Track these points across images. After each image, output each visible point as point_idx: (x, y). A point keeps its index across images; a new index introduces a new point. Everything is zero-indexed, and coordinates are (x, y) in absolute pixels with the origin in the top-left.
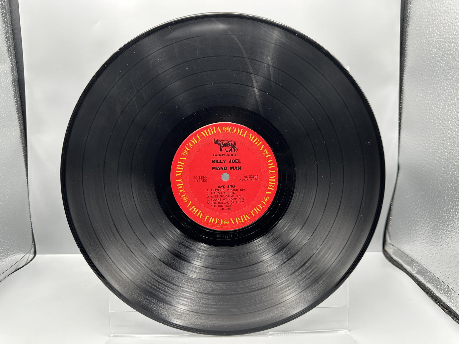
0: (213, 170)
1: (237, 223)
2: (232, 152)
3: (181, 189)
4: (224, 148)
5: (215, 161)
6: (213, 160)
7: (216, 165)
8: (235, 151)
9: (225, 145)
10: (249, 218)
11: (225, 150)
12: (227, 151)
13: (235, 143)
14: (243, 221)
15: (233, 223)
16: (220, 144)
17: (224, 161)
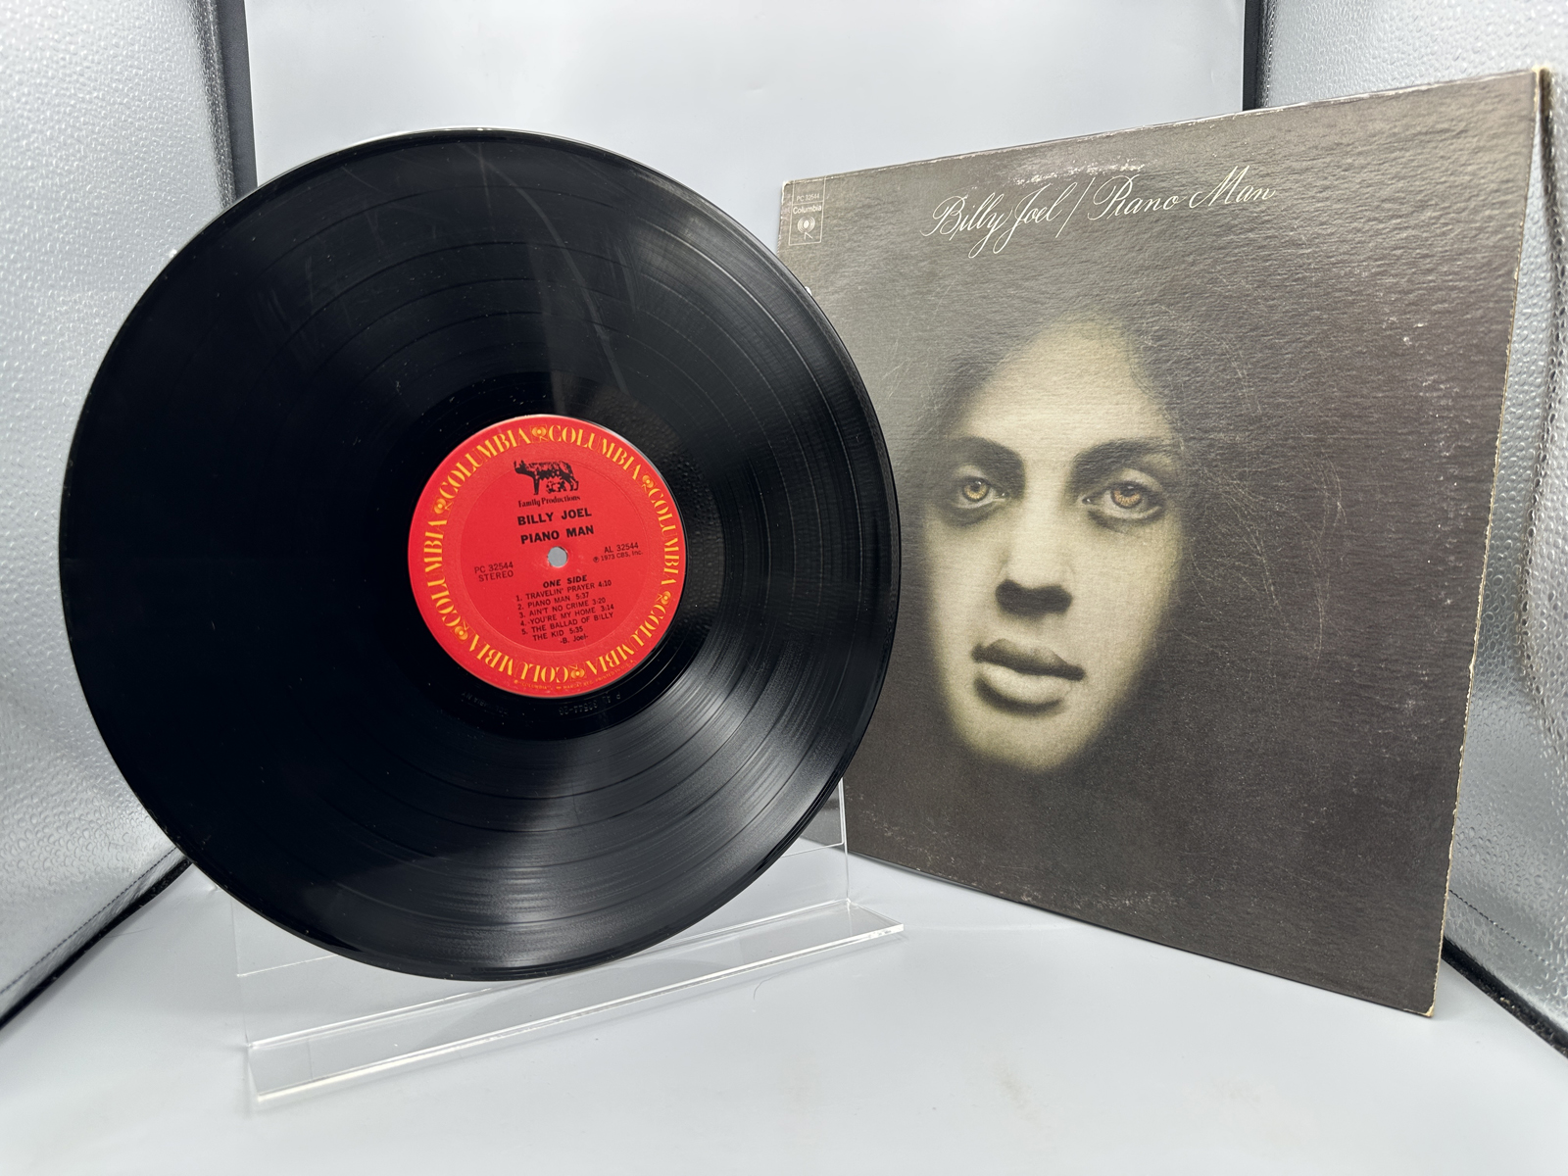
0: (523, 543)
1: (605, 669)
2: (565, 490)
3: (444, 606)
4: (543, 483)
5: (526, 520)
6: (519, 518)
7: (530, 529)
8: (572, 486)
9: (544, 475)
10: (632, 652)
11: (548, 486)
12: (552, 490)
13: (569, 467)
14: (618, 663)
15: (595, 671)
16: (531, 474)
17: (550, 516)
